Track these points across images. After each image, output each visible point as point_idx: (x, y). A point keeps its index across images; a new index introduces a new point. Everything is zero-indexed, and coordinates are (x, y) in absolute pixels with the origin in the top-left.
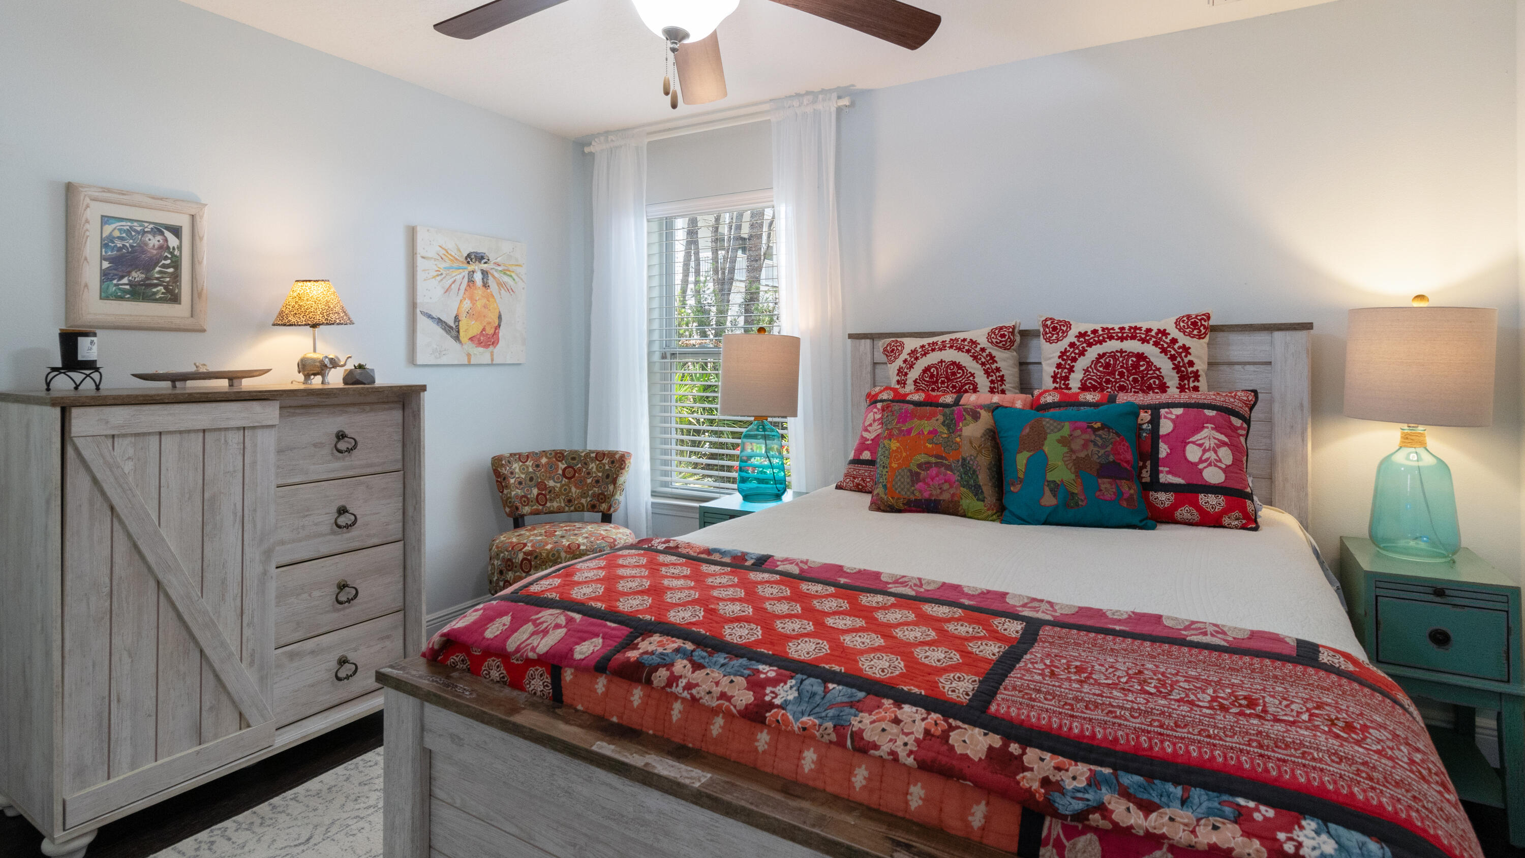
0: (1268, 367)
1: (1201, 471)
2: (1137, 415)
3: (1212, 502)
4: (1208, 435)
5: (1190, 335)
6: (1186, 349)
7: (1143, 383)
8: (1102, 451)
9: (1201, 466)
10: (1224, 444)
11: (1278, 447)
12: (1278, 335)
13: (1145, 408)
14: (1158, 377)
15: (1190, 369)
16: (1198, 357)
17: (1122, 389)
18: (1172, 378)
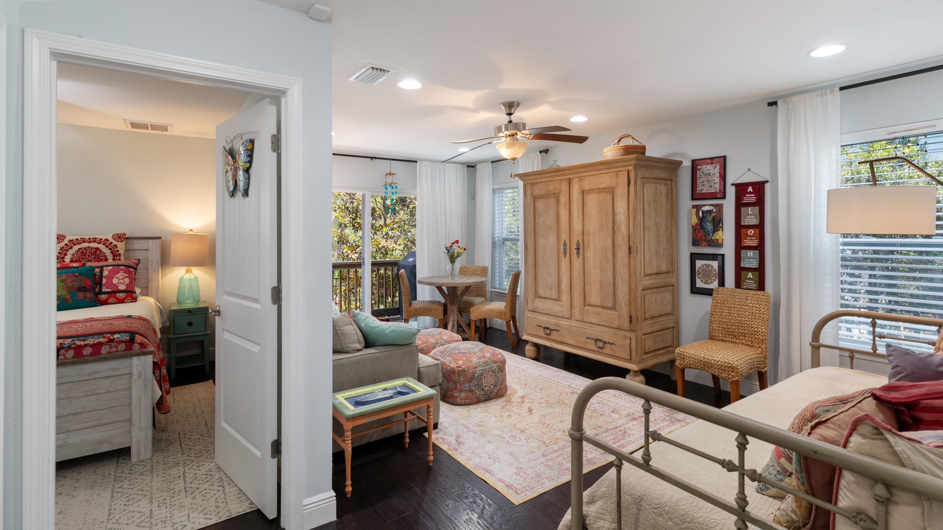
0: (147, 251)
1: (118, 286)
2: (94, 270)
3: (121, 296)
4: (121, 275)
5: (117, 241)
6: (116, 246)
7: (98, 258)
8: (79, 283)
9: (118, 285)
10: (127, 277)
11: (150, 277)
12: (150, 240)
13: (97, 267)
14: (104, 256)
15: (117, 253)
16: (121, 249)
17: (89, 261)
18: (110, 256)
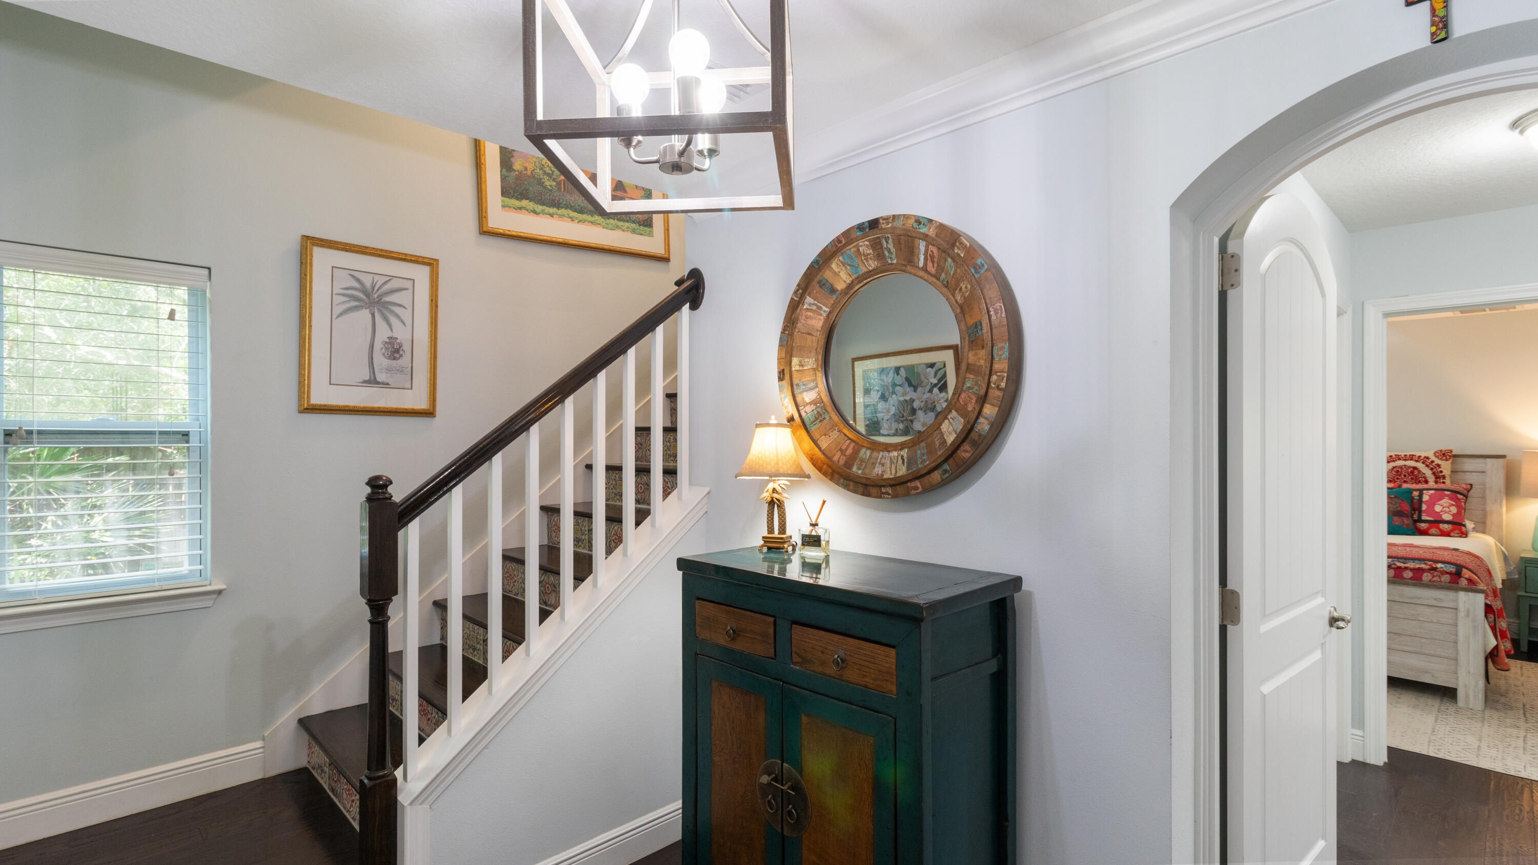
0: (1484, 474)
1: (1441, 515)
2: (1411, 493)
3: (1446, 527)
4: (1446, 501)
5: (1441, 459)
6: (1439, 466)
7: (1416, 479)
8: (1395, 506)
9: (1441, 513)
10: (1453, 505)
11: (1488, 509)
12: (1488, 460)
13: (1416, 490)
14: (1424, 477)
15: (1441, 474)
16: (1446, 469)
17: (1405, 482)
18: (1431, 478)
